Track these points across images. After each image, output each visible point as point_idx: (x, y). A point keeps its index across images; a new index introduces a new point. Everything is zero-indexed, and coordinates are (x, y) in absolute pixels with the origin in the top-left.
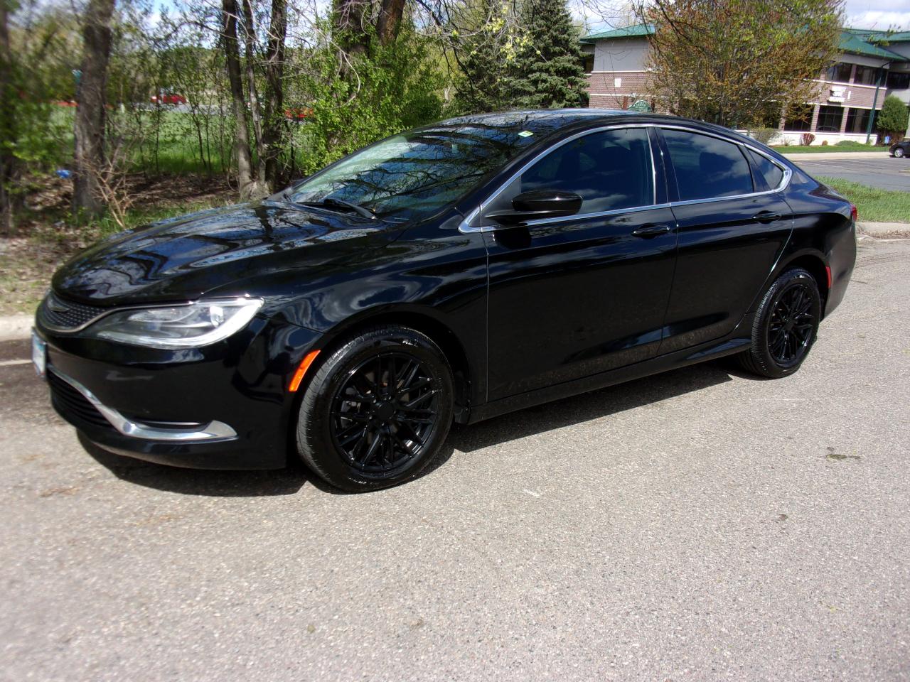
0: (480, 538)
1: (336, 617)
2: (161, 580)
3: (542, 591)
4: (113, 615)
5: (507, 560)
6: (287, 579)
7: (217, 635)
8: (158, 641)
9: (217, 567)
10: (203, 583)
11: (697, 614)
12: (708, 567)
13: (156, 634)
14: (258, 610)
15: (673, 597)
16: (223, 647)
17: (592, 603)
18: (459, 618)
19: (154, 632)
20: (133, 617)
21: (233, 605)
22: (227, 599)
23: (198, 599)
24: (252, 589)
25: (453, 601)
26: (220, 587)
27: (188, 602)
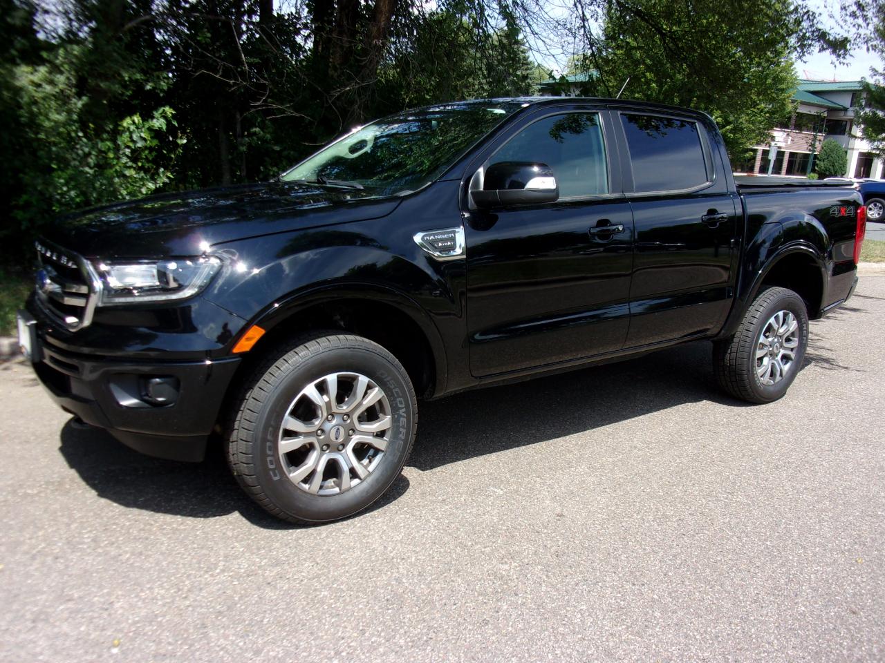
0: (453, 525)
1: (335, 586)
2: (185, 556)
3: (506, 567)
4: (148, 583)
5: (476, 543)
6: (292, 556)
7: (236, 599)
8: (187, 603)
9: (232, 546)
10: (221, 559)
11: (634, 585)
12: (645, 549)
13: (186, 597)
14: (269, 580)
15: (615, 573)
16: (243, 607)
17: (547, 576)
18: (438, 587)
19: (184, 596)
20: (165, 584)
21: (248, 576)
22: (243, 571)
23: (218, 571)
24: (263, 563)
25: (431, 575)
26: (235, 562)
27: (210, 573)
